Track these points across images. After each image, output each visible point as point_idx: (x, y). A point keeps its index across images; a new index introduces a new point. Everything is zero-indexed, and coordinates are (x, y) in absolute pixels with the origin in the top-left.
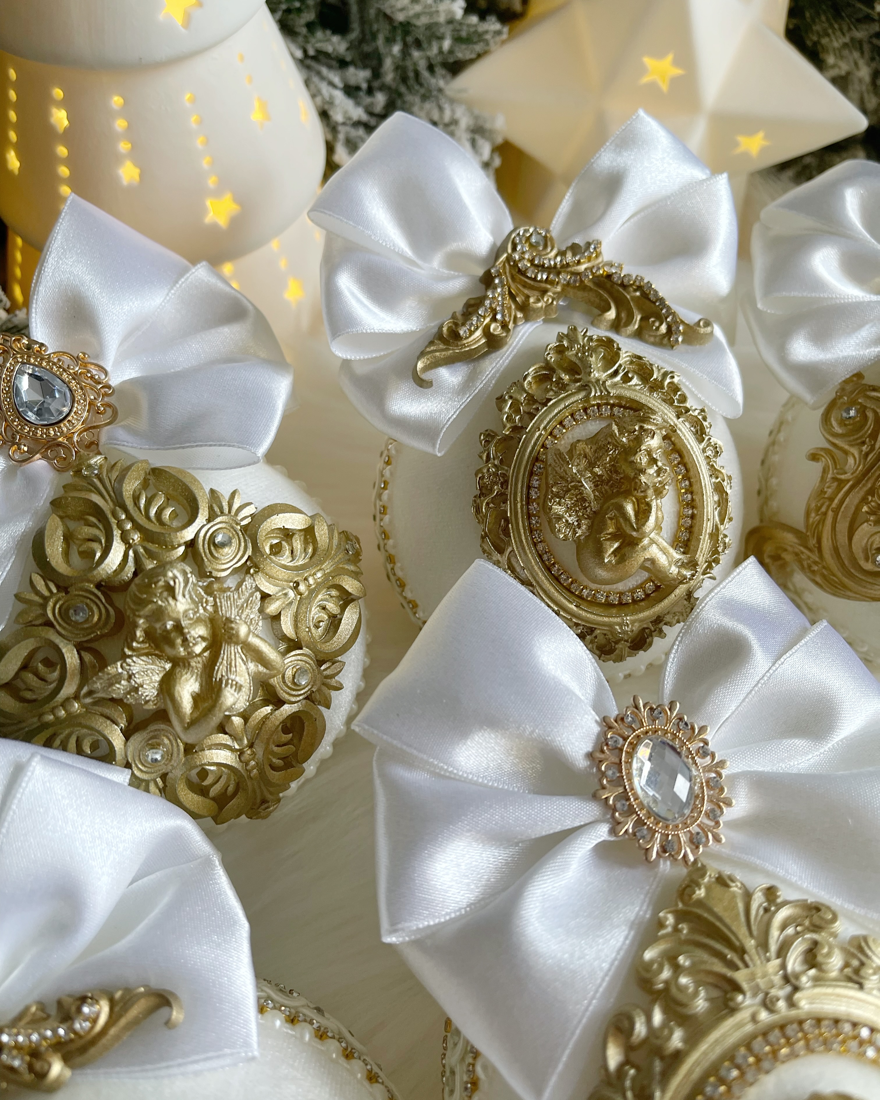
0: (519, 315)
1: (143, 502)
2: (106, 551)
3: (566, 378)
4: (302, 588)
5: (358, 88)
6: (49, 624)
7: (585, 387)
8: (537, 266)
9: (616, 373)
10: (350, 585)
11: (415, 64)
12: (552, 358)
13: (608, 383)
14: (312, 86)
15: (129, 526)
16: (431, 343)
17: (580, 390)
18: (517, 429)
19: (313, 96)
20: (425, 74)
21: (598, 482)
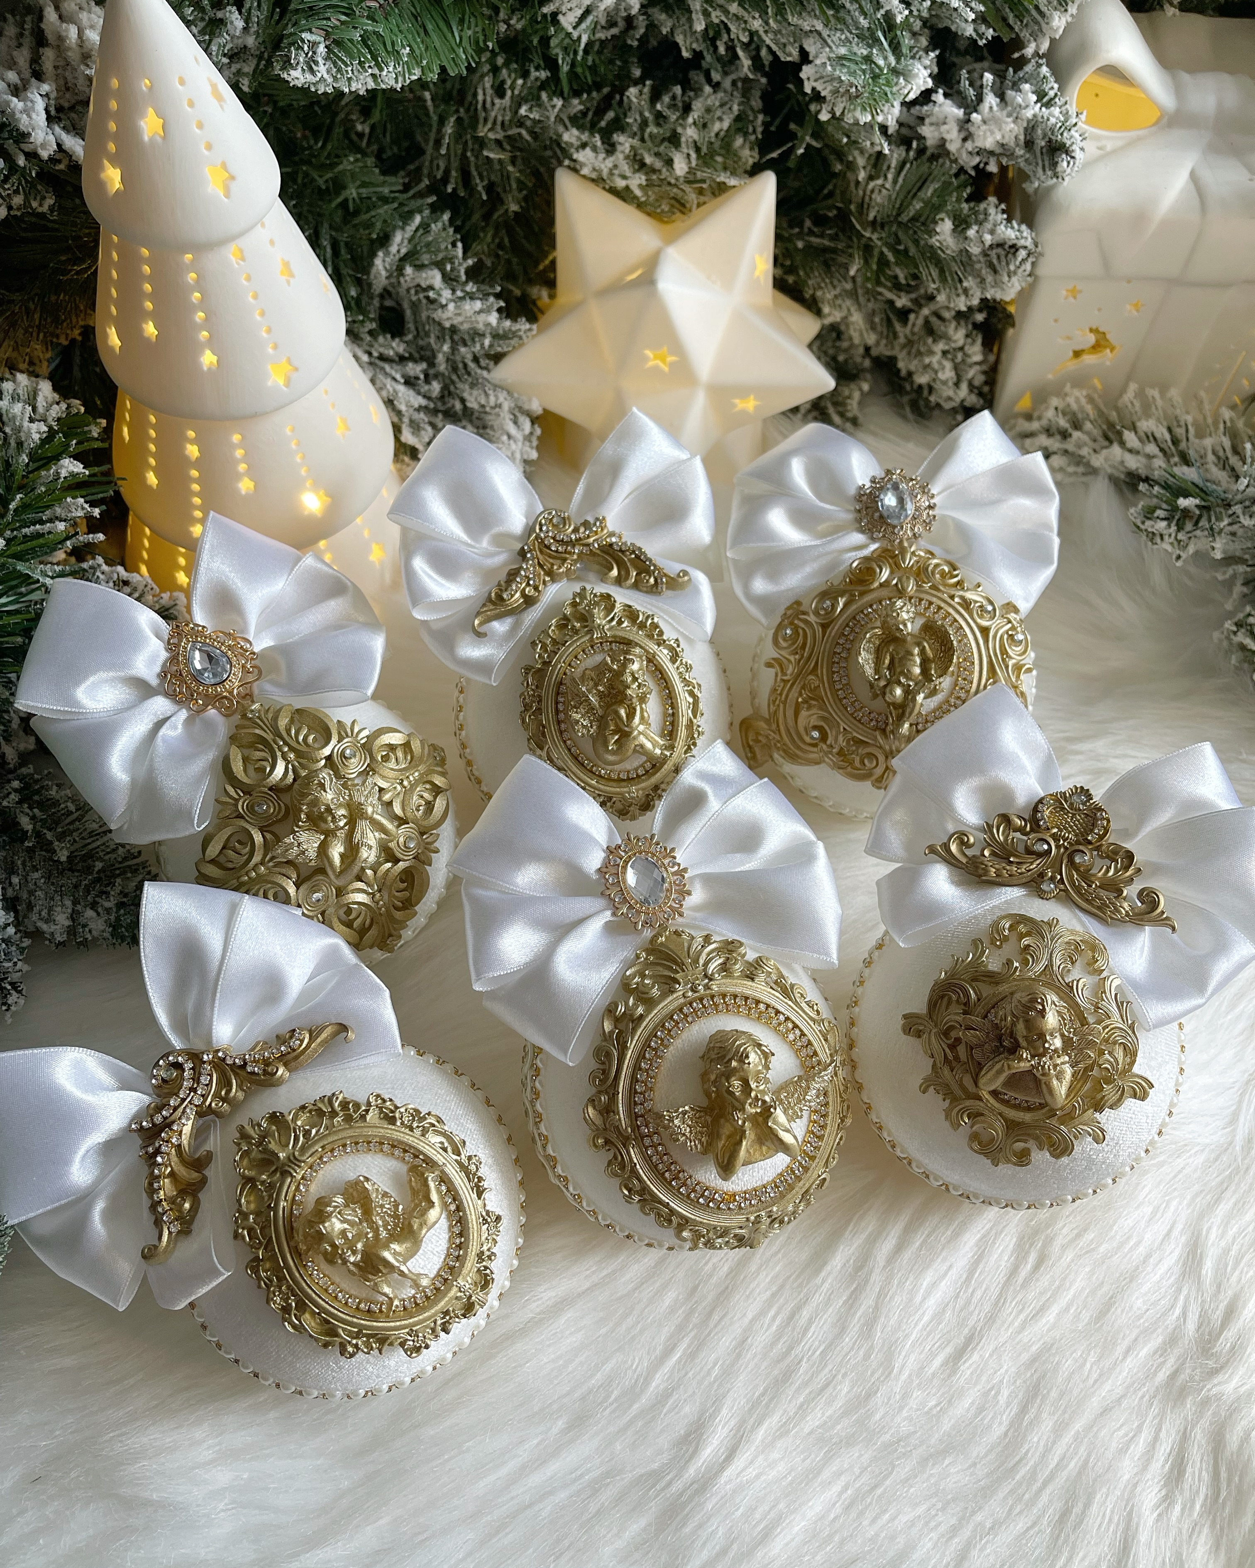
0: (547, 579)
1: (293, 732)
2: (273, 767)
3: (578, 625)
4: (406, 783)
5: (417, 378)
6: (240, 817)
7: (591, 632)
8: (558, 541)
9: (613, 619)
10: (439, 781)
11: (463, 358)
12: (568, 611)
13: (607, 627)
14: (378, 382)
15: (286, 749)
16: (484, 605)
17: (587, 633)
18: (546, 664)
19: (379, 390)
20: (472, 365)
21: (601, 696)
